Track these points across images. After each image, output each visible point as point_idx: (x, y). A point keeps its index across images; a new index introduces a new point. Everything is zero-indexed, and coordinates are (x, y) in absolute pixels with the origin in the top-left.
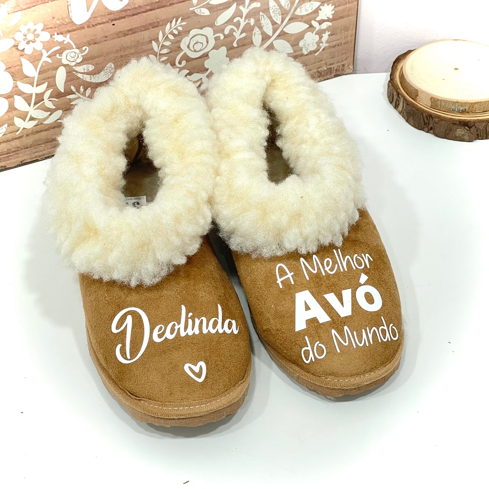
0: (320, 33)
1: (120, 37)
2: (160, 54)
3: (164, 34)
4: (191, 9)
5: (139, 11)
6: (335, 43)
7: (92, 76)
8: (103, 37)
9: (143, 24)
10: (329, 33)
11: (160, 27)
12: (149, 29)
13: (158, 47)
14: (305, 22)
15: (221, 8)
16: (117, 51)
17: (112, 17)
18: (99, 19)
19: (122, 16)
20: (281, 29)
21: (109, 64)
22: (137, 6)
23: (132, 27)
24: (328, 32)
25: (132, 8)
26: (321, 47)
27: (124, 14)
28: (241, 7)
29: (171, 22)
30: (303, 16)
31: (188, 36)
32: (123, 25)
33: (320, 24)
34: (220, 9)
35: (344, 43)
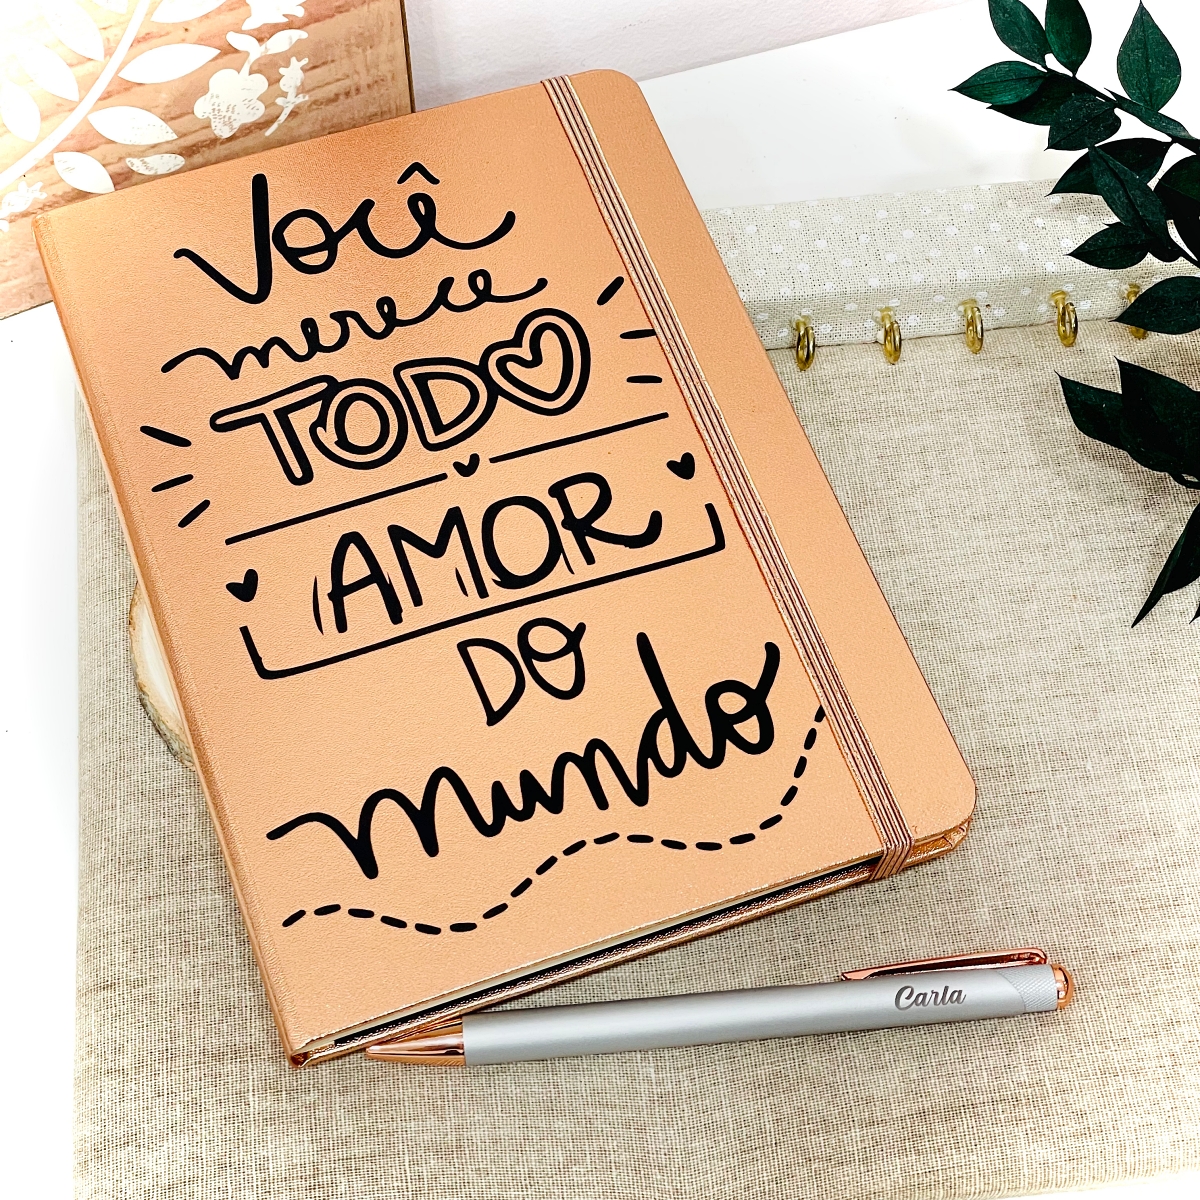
0: (270, 68)
6: (333, 89)
10: (305, 61)
14: (202, 41)
20: (112, 74)
24: (299, 60)
26: (282, 109)
30: (187, 22)
33: (260, 40)
35: (369, 86)
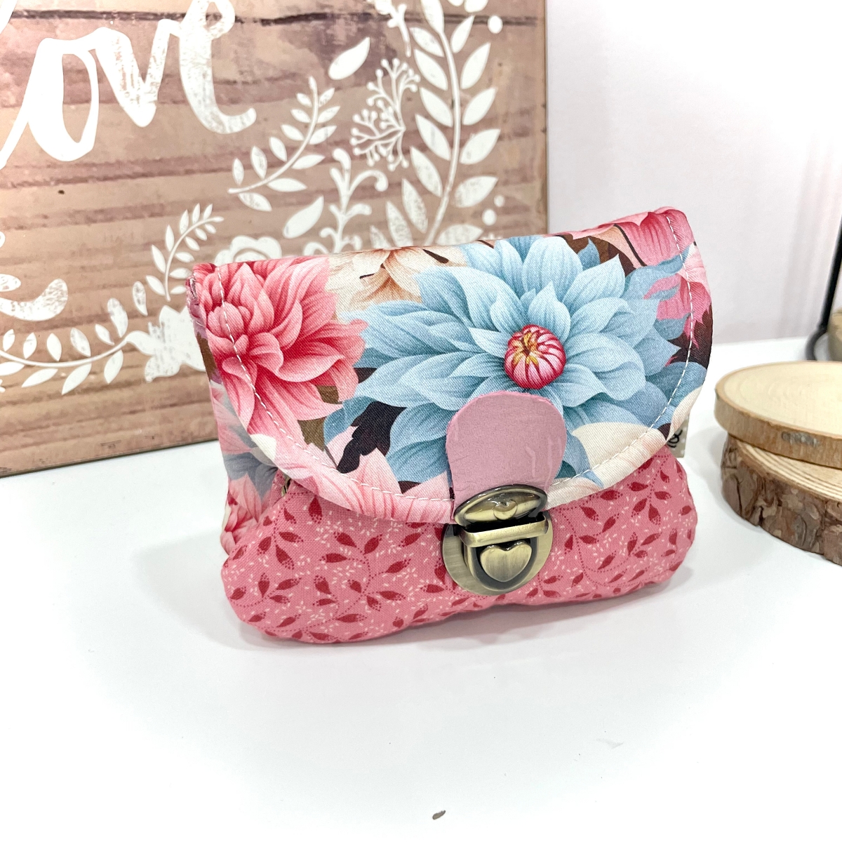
1: (76, 223)
2: (170, 279)
3: (176, 235)
4: (232, 191)
5: (118, 173)
7: (16, 303)
8: (37, 216)
9: (130, 204)
11: (165, 218)
12: (141, 217)
13: (166, 260)
15: (294, 200)
16: (73, 253)
17: (57, 173)
18: (27, 172)
19: (79, 175)
21: (56, 281)
22: (113, 160)
23: (106, 206)
25: (103, 162)
27: (83, 173)
28: (333, 208)
29: (190, 211)
31: (228, 248)
32: (84, 196)
34: (291, 204)
